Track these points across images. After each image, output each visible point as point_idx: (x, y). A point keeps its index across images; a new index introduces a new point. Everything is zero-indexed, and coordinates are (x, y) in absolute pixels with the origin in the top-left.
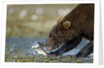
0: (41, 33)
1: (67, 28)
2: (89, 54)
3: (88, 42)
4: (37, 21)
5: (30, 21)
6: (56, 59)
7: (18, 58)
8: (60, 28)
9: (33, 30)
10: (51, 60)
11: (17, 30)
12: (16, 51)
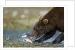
0: (28, 27)
1: (46, 24)
2: (61, 41)
3: (60, 33)
4: (25, 19)
5: (20, 19)
6: (39, 45)
7: (13, 45)
8: (41, 24)
9: (22, 25)
10: (36, 46)
11: (11, 25)
12: (10, 40)
